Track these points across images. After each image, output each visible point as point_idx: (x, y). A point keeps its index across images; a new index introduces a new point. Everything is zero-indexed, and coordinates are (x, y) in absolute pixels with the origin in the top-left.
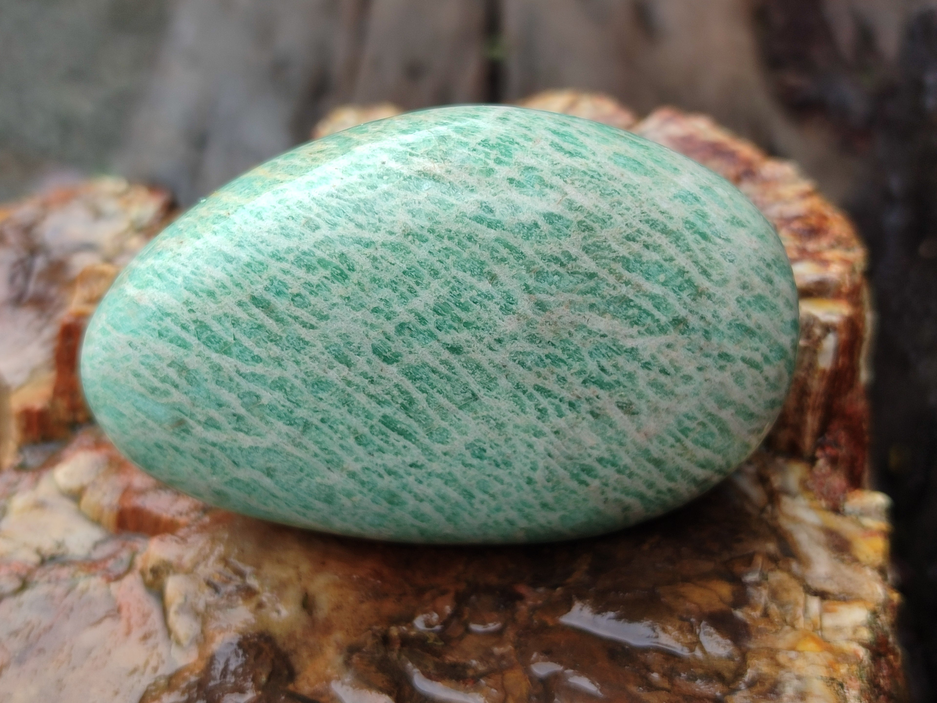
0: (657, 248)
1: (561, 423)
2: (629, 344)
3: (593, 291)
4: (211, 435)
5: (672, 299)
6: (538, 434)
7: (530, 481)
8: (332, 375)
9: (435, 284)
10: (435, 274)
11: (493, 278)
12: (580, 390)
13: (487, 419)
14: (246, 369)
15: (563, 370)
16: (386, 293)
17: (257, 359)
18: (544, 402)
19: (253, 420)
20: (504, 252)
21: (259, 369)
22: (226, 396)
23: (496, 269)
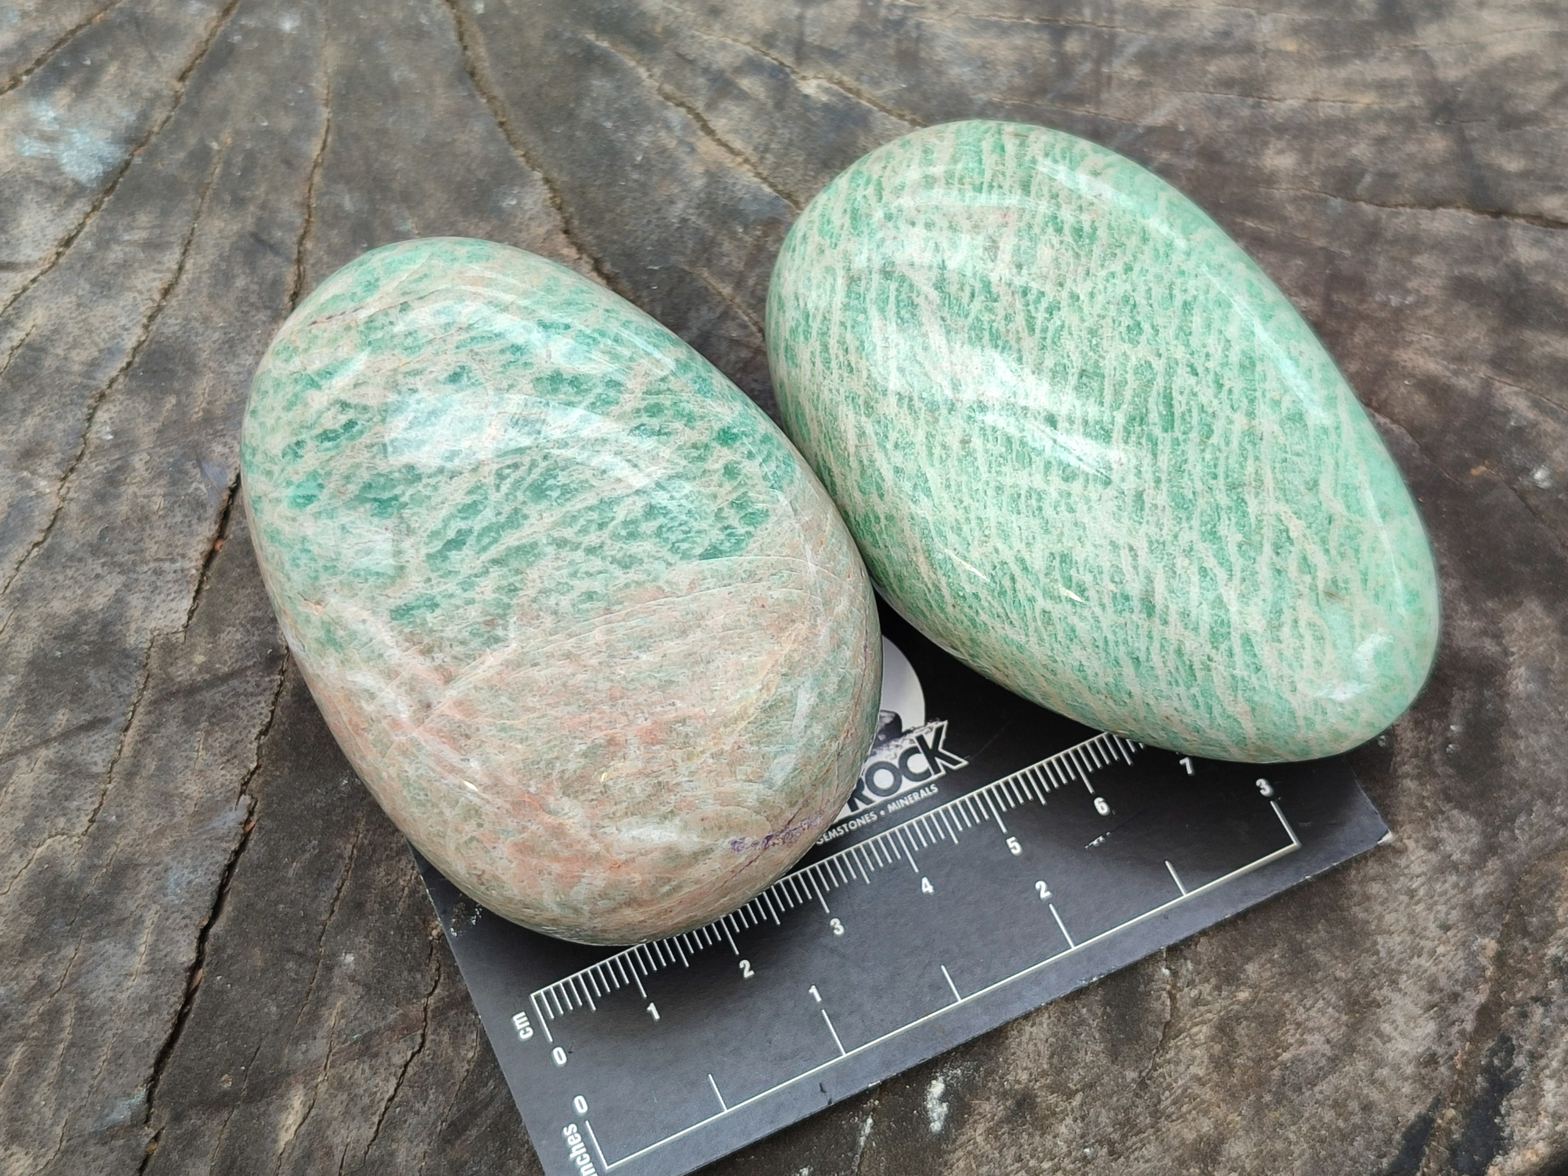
0: (842, 342)
1: (1049, 289)
2: (934, 295)
3: (914, 359)
4: (1318, 558)
5: (872, 295)
6: (1075, 297)
7: (1128, 269)
8: (1162, 498)
9: (1008, 481)
10: (999, 489)
11: (965, 442)
12: (1005, 299)
13: (1094, 348)
14: (1221, 574)
15: (1000, 325)
16: (1049, 512)
17: (1204, 572)
18: (1040, 316)
19: (1268, 533)
20: (937, 451)
21: (1211, 563)
22: (1264, 572)
23: (956, 446)
